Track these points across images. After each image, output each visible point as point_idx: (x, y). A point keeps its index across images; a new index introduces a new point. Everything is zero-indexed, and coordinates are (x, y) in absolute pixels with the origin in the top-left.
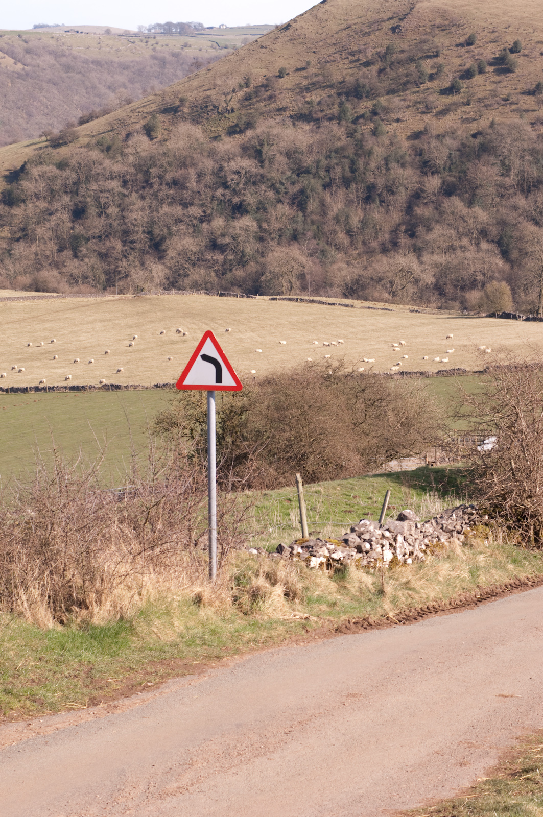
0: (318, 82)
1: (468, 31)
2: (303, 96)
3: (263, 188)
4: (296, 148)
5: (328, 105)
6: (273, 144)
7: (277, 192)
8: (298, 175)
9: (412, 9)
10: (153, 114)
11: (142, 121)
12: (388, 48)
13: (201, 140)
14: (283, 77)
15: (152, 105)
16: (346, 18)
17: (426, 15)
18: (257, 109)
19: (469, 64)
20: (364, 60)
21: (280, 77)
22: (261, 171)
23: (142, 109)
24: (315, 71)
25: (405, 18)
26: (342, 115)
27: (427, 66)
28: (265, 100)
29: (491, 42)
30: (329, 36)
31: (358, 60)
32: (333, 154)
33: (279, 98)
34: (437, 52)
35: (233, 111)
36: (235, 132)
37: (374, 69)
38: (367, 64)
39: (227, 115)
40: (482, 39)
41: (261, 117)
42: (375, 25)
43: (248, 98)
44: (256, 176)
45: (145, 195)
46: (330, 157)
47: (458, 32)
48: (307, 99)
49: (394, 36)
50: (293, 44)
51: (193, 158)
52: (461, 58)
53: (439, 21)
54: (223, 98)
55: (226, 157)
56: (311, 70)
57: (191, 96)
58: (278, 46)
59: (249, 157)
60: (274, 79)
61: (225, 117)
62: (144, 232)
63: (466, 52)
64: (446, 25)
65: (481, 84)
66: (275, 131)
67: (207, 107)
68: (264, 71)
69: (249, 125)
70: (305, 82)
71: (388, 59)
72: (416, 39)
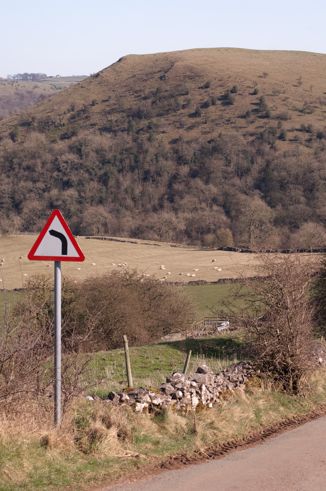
0: (116, 109)
1: (206, 80)
2: (106, 117)
3: (82, 171)
4: (102, 148)
5: (122, 123)
6: (88, 146)
7: (90, 174)
8: (103, 164)
9: (172, 66)
10: (15, 126)
11: (8, 131)
12: (158, 89)
13: (45, 142)
14: (94, 105)
15: (15, 121)
16: (133, 71)
17: (180, 69)
18: (78, 124)
19: (206, 99)
20: (144, 96)
21: (93, 105)
22: (81, 161)
23: (9, 123)
24: (113, 102)
25: (168, 71)
26: (130, 129)
27: (181, 100)
28: (83, 119)
29: (219, 86)
30: (122, 81)
31: (140, 96)
32: (124, 152)
33: (92, 118)
34: (187, 92)
35: (64, 125)
36: (65, 138)
37: (150, 101)
38: (145, 98)
39: (60, 128)
40: (214, 84)
41: (81, 129)
42: (150, 75)
43: (73, 117)
44: (78, 164)
45: (10, 175)
46: (122, 154)
47: (200, 80)
48: (109, 119)
49: (162, 82)
50: (101, 85)
51: (39, 153)
52: (201, 96)
53: (188, 73)
54: (58, 117)
55: (60, 153)
56: (112, 102)
57: (38, 116)
58: (91, 87)
59: (74, 153)
60: (89, 106)
61: (59, 129)
62: (9, 197)
63: (205, 92)
64: (192, 76)
65: (214, 111)
66: (89, 138)
67: (48, 122)
68: (83, 102)
69: (74, 134)
70: (108, 109)
71: (158, 96)
72: (174, 84)
